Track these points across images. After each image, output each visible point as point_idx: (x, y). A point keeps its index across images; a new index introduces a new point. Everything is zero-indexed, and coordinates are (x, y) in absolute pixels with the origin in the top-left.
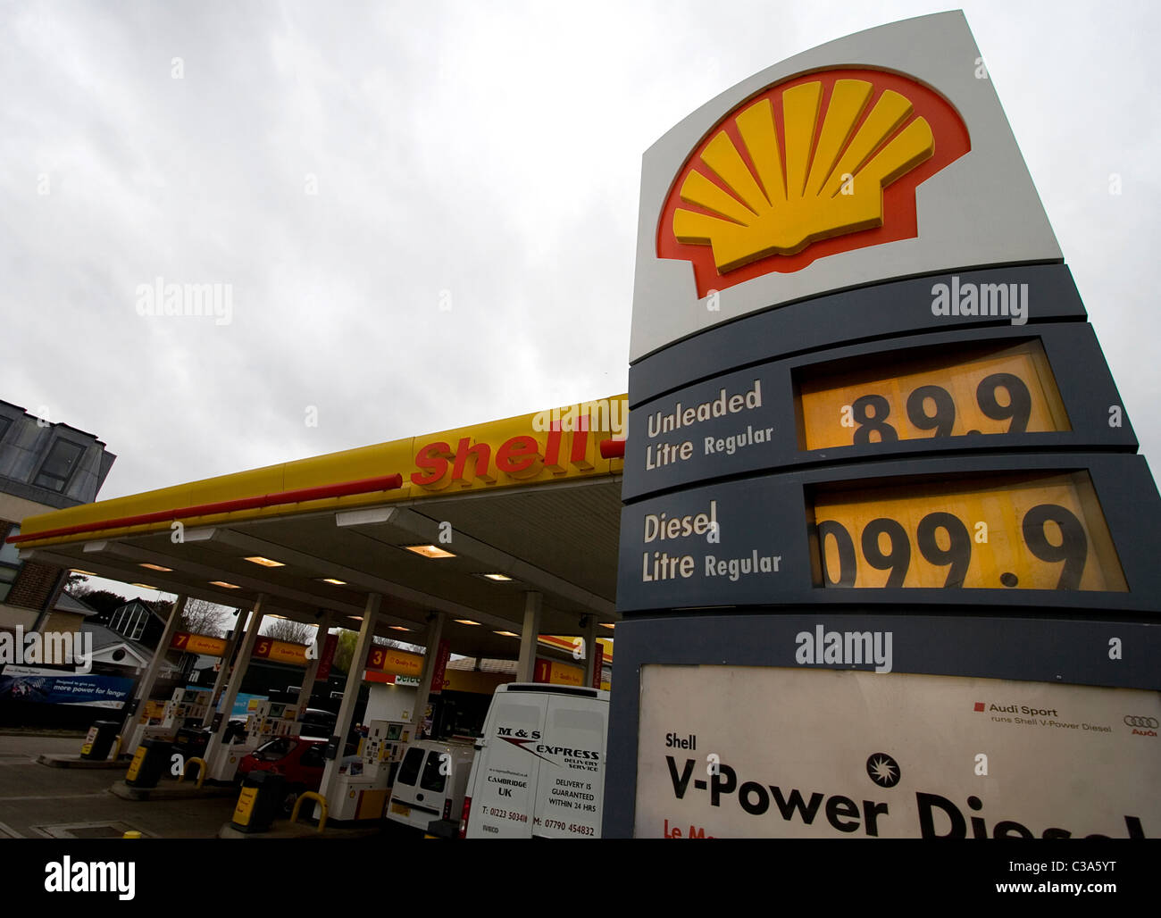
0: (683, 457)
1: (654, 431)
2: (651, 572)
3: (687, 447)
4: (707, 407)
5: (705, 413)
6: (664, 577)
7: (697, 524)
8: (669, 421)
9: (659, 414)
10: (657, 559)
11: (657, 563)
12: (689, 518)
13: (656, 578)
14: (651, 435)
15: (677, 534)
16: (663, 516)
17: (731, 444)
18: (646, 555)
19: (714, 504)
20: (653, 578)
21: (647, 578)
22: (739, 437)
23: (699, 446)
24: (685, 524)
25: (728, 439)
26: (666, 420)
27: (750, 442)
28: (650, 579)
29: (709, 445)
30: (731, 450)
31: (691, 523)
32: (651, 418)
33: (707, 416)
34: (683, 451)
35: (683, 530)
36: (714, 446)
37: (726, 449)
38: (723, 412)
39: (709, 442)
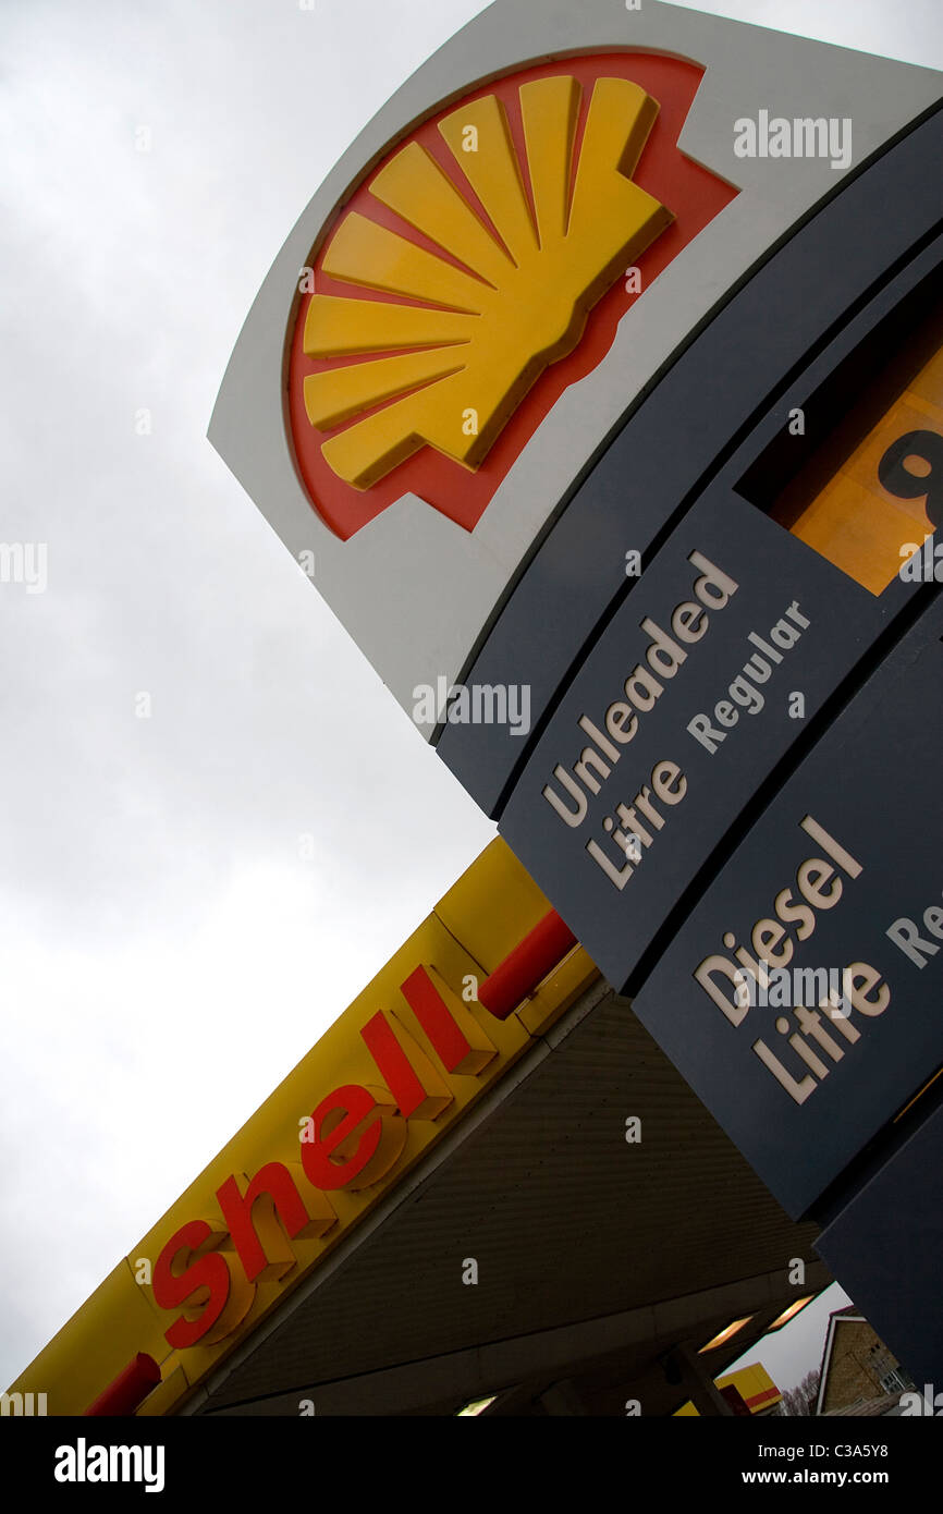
0: (672, 799)
1: (575, 808)
2: (800, 1071)
3: (665, 777)
4: (642, 675)
5: (646, 688)
6: (837, 1053)
7: (811, 892)
8: (590, 767)
9: (562, 774)
10: (790, 1035)
11: (798, 1043)
12: (787, 896)
13: (822, 1071)
14: (575, 821)
15: (789, 946)
16: (730, 941)
17: (746, 693)
18: (762, 1049)
19: (812, 827)
20: (816, 1077)
21: (801, 1091)
22: (748, 669)
23: (689, 753)
24: (788, 915)
25: (733, 690)
26: (581, 769)
27: (778, 658)
28: (810, 1085)
29: (704, 734)
30: (754, 703)
31: (799, 899)
32: (550, 794)
33: (656, 690)
34: (663, 790)
35: (793, 928)
36: (716, 725)
37: (743, 710)
38: (679, 656)
39: (701, 727)
